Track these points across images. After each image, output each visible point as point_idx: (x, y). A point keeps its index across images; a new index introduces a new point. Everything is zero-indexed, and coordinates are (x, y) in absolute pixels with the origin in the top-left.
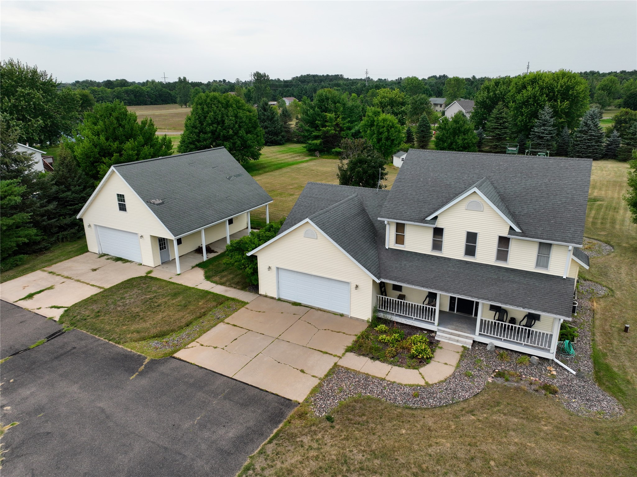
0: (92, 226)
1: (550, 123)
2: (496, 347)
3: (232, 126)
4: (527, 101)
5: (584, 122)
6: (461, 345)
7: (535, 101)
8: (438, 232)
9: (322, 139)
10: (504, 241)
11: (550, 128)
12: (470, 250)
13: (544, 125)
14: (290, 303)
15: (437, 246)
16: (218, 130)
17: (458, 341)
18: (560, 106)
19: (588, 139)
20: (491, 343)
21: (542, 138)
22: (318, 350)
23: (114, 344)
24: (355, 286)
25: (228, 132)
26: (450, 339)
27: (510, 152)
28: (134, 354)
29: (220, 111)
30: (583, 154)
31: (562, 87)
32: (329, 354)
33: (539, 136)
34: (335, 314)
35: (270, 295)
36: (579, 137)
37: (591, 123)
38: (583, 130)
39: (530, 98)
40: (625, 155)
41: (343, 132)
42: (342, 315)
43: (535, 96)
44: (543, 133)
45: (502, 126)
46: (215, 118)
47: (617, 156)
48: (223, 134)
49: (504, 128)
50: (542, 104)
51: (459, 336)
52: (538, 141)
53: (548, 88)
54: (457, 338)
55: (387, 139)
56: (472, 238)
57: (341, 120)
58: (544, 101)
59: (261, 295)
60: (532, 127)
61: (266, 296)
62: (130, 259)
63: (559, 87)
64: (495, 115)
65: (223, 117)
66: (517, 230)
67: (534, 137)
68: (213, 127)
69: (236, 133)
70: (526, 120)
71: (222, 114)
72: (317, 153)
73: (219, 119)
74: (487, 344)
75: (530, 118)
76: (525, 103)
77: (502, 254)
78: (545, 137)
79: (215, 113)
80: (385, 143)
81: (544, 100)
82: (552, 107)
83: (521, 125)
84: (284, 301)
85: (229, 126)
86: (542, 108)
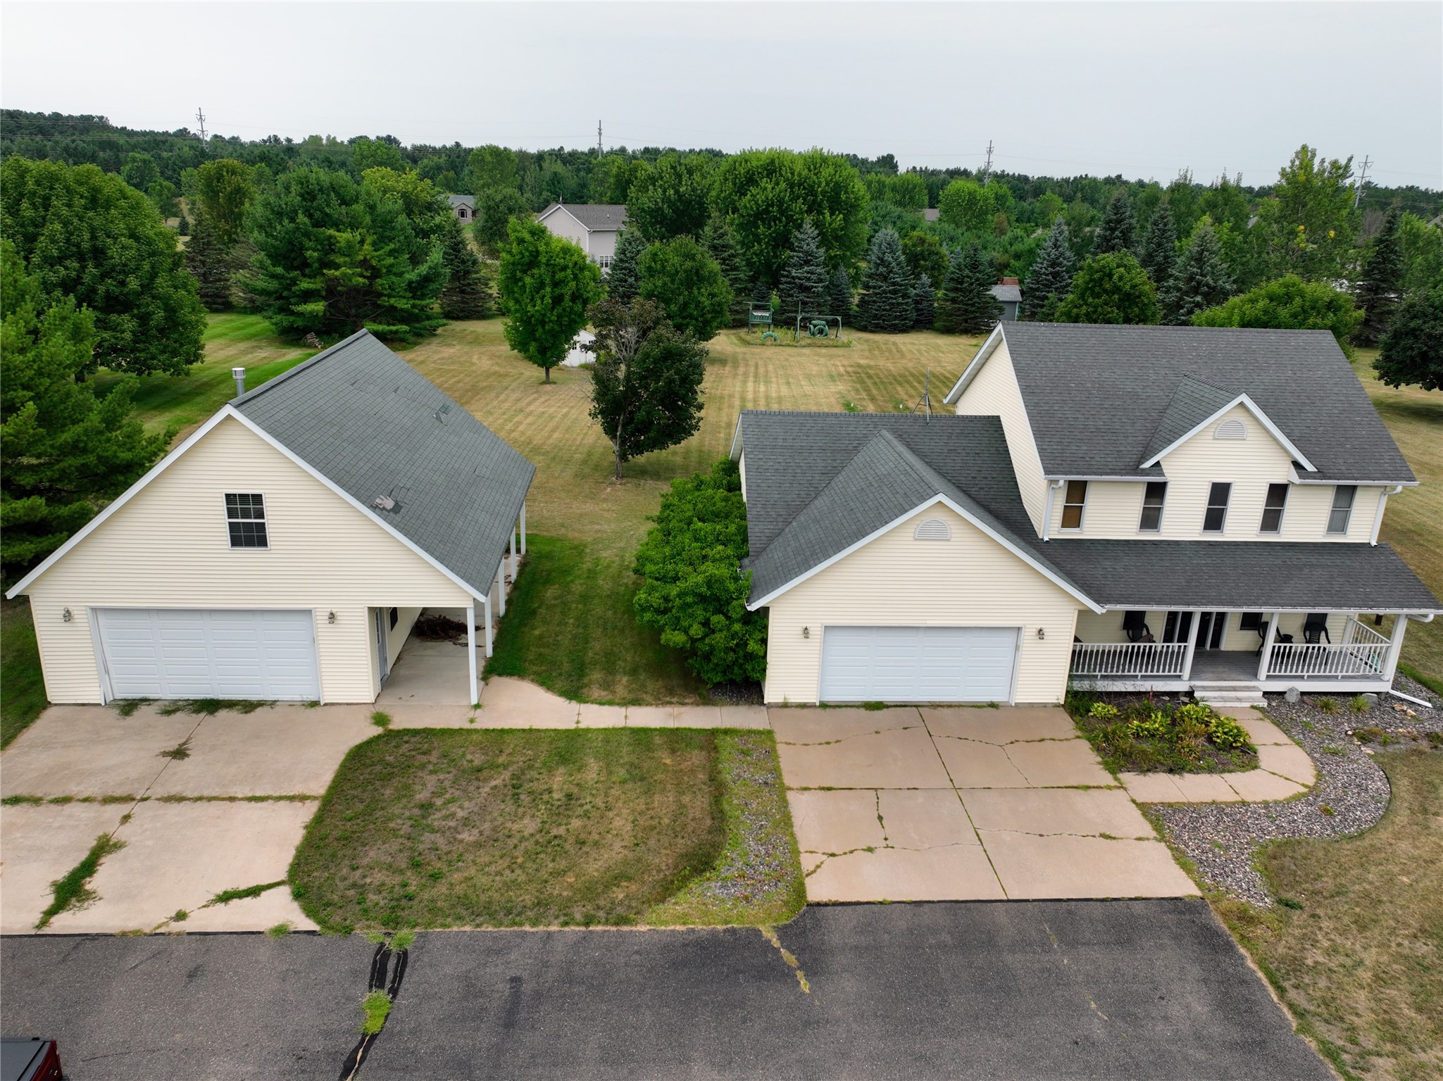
0: (80, 614)
1: (817, 258)
2: (1303, 694)
3: (132, 265)
4: (767, 211)
5: (879, 258)
6: (1248, 705)
7: (782, 212)
8: (1156, 491)
9: (325, 298)
10: (1278, 493)
11: (819, 270)
12: (1214, 520)
13: (807, 262)
14: (858, 707)
15: (1150, 519)
16: (87, 279)
17: (1239, 700)
18: (830, 224)
19: (890, 292)
20: (1292, 690)
21: (808, 289)
22: (1066, 787)
23: (614, 929)
24: (1035, 631)
25: (123, 283)
26: (1224, 699)
27: (756, 321)
28: (714, 933)
29: (81, 219)
30: (884, 320)
31: (827, 184)
32: (1094, 787)
33: (801, 285)
34: (979, 707)
35: (794, 699)
36: (874, 287)
37: (890, 259)
38: (878, 272)
39: (772, 205)
40: (951, 321)
41: (379, 281)
42: (993, 705)
43: (781, 202)
44: (808, 279)
45: (728, 265)
46: (68, 240)
47: (931, 322)
48: (107, 291)
49: (732, 270)
50: (797, 220)
51: (1234, 689)
52: (802, 297)
53: (802, 184)
54: (1233, 694)
55: (575, 297)
56: (1220, 493)
57: (371, 248)
58: (801, 212)
59: (770, 706)
60: (782, 266)
61: (785, 705)
62: (254, 697)
63: (824, 184)
64: (709, 239)
65: (94, 237)
66: (1310, 468)
67: (792, 289)
68: (66, 268)
69: (147, 287)
70: (768, 252)
71: (93, 231)
72: (311, 338)
73: (86, 245)
74: (1285, 693)
75: (775, 247)
76: (761, 215)
77: (1271, 520)
78: (813, 287)
79: (66, 224)
80: (571, 308)
81: (801, 209)
82: (817, 224)
83: (760, 261)
84: (839, 707)
85: (125, 265)
86: (799, 227)
